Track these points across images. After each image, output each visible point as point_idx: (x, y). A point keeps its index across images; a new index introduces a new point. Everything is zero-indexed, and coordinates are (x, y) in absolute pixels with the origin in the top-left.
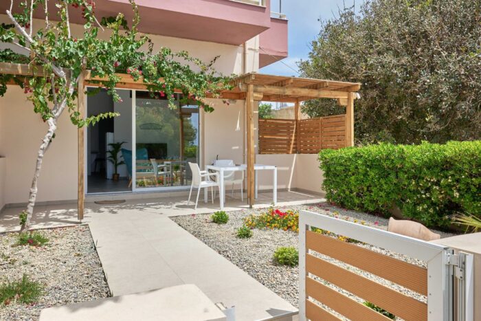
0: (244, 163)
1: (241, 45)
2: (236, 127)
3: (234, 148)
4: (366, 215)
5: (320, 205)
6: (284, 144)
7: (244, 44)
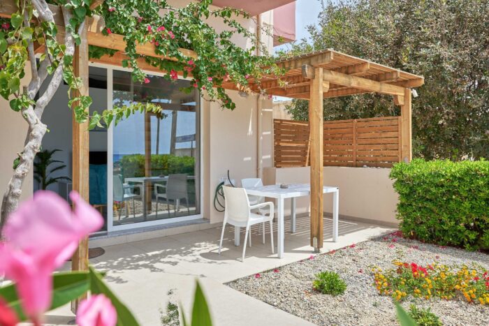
0: (257, 177)
1: (254, 17)
2: (248, 131)
3: (245, 159)
4: (449, 250)
5: (383, 238)
6: (296, 153)
7: (258, 17)
